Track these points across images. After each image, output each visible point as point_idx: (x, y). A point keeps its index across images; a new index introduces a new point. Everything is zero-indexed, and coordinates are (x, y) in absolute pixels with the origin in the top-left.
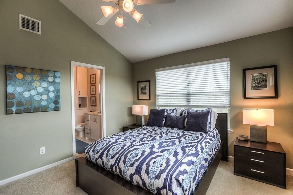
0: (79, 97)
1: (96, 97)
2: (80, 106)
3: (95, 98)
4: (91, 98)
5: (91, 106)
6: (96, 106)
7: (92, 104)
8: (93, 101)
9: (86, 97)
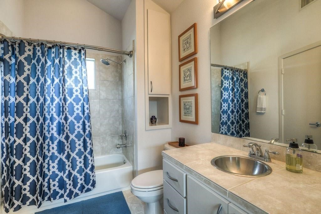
0: (150, 98)
1: (196, 96)
2: (153, 120)
3: (194, 98)
4: (182, 99)
5: (181, 121)
6: (196, 123)
7: (183, 118)
8: (185, 108)
9: (167, 99)
